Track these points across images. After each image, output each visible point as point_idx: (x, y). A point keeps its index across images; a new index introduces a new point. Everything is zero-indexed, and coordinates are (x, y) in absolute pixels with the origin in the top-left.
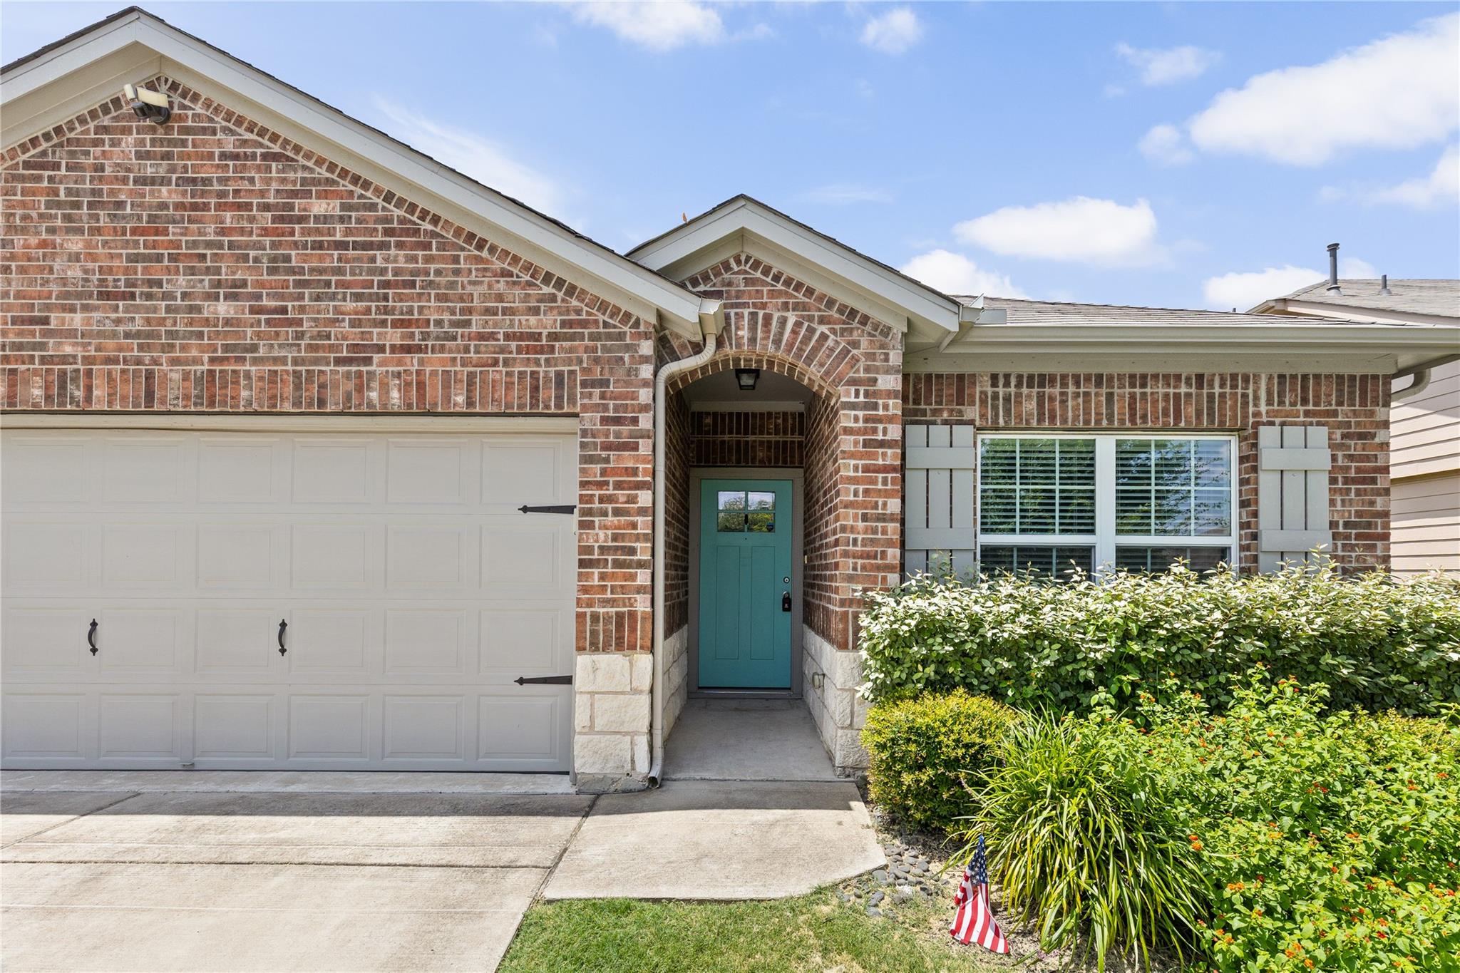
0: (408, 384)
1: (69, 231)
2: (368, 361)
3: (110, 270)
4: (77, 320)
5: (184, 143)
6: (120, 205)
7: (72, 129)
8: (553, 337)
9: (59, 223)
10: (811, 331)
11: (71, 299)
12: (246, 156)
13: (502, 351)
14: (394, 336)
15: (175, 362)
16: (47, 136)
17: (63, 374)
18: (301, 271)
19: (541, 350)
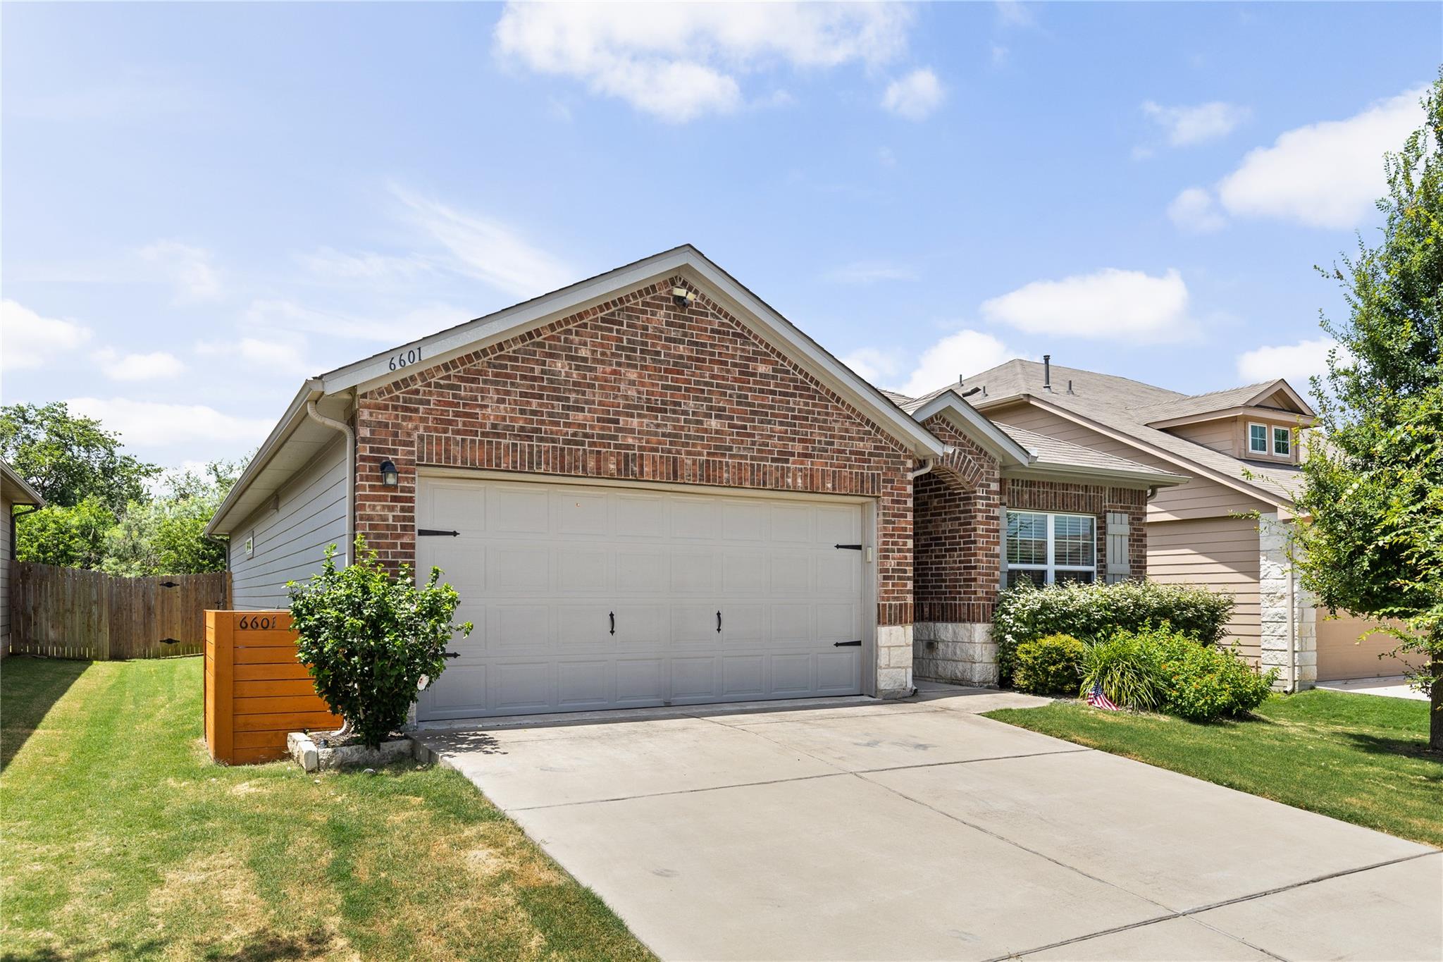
0: (806, 475)
1: (629, 366)
2: (787, 461)
3: (652, 393)
4: (634, 422)
5: (691, 320)
6: (658, 353)
7: (628, 301)
8: (870, 454)
9: (623, 360)
11: (631, 409)
12: (724, 333)
13: (849, 459)
14: (798, 448)
15: (688, 453)
16: (614, 303)
17: (627, 455)
18: (753, 405)
19: (865, 460)
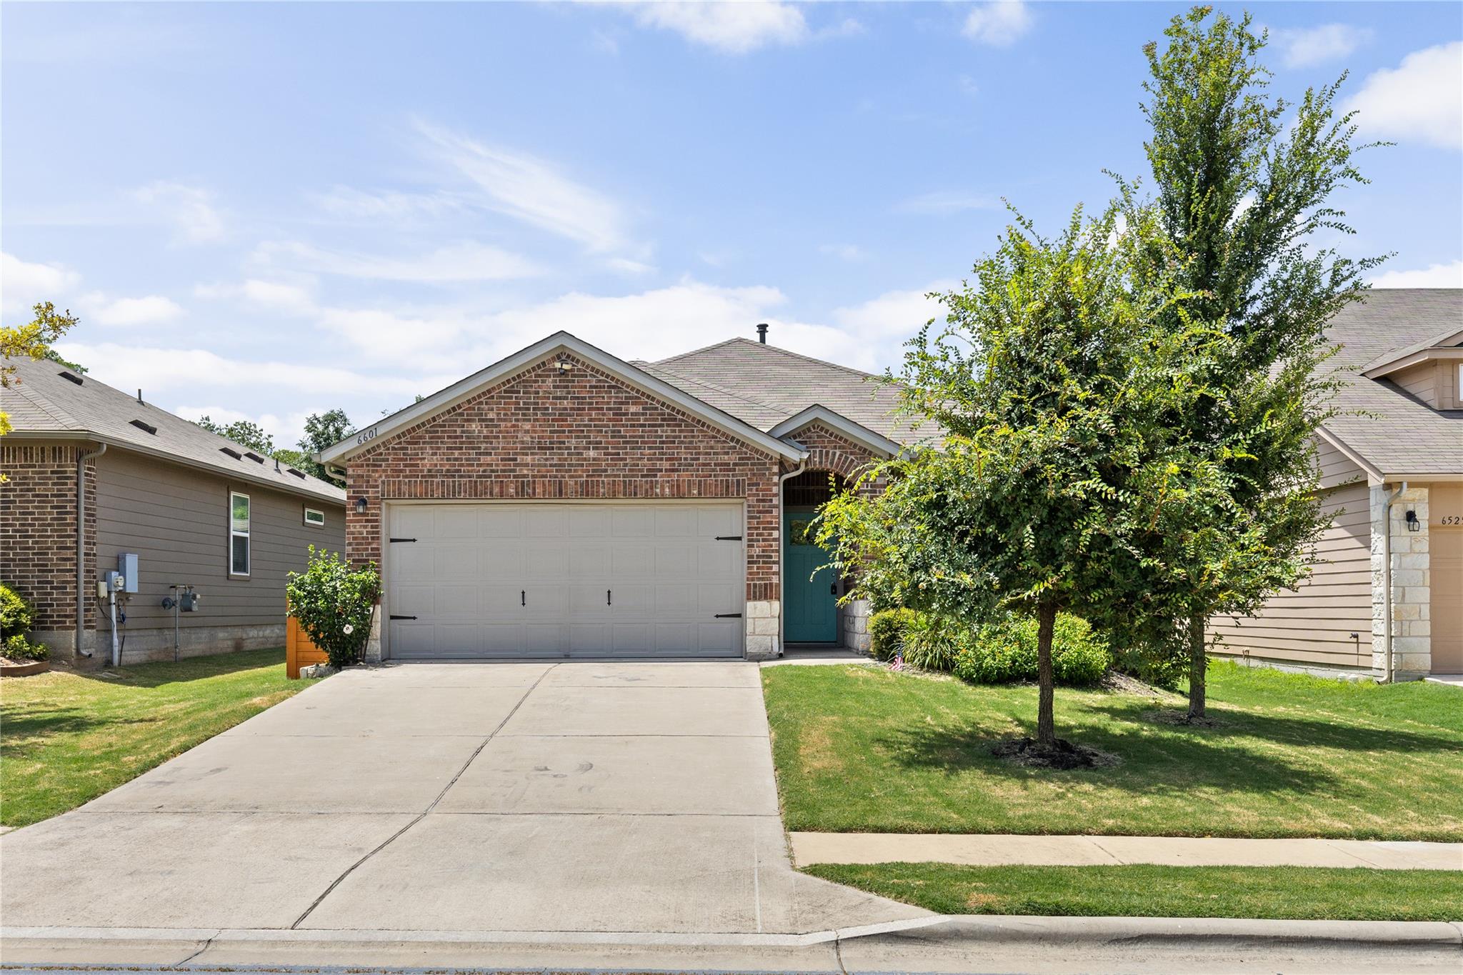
0: (673, 486)
1: (524, 420)
2: (655, 476)
3: (543, 437)
4: (529, 459)
5: (573, 381)
6: (547, 409)
7: (524, 376)
8: (735, 464)
9: (520, 417)
10: (847, 458)
11: (526, 450)
12: (601, 387)
13: (714, 470)
14: (666, 465)
15: (571, 477)
16: (514, 379)
17: (523, 482)
18: (626, 437)
19: (730, 470)
